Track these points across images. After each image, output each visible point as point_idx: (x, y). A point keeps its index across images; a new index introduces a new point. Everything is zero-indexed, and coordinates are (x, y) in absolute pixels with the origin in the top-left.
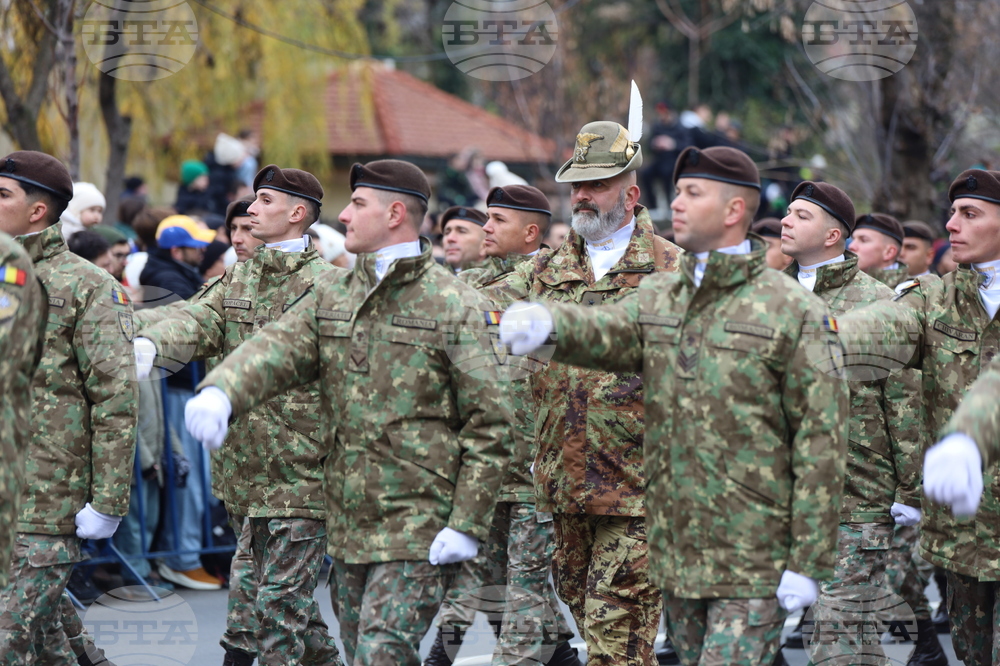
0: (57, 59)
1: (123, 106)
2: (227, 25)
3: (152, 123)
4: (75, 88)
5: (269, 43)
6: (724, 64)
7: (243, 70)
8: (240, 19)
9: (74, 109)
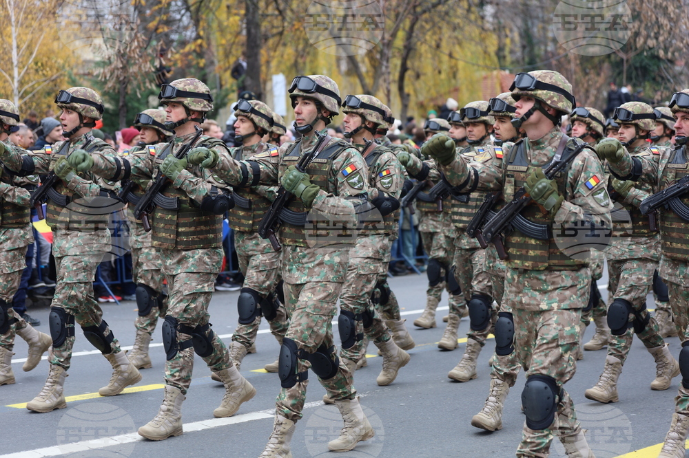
0: (383, 74)
1: (406, 90)
2: (445, 58)
3: (417, 96)
4: (389, 83)
5: (461, 64)
6: (636, 69)
7: (451, 75)
8: (451, 56)
9: (389, 91)
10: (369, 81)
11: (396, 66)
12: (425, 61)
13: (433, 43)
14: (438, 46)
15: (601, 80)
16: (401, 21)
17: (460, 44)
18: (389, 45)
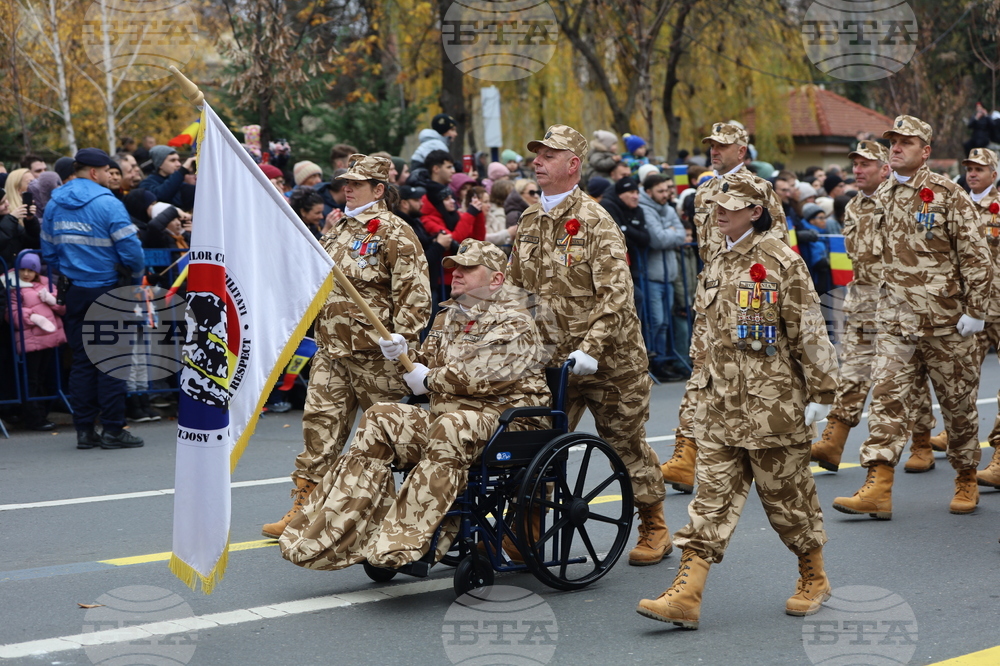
0: (640, 88)
1: (676, 112)
2: (732, 66)
3: (693, 122)
4: (650, 102)
5: (756, 75)
7: (741, 91)
8: (739, 62)
9: (650, 113)
10: (621, 97)
11: (660, 76)
12: (703, 69)
13: (714, 45)
14: (720, 49)
15: (960, 100)
16: (666, 12)
17: (754, 45)
18: (648, 46)
